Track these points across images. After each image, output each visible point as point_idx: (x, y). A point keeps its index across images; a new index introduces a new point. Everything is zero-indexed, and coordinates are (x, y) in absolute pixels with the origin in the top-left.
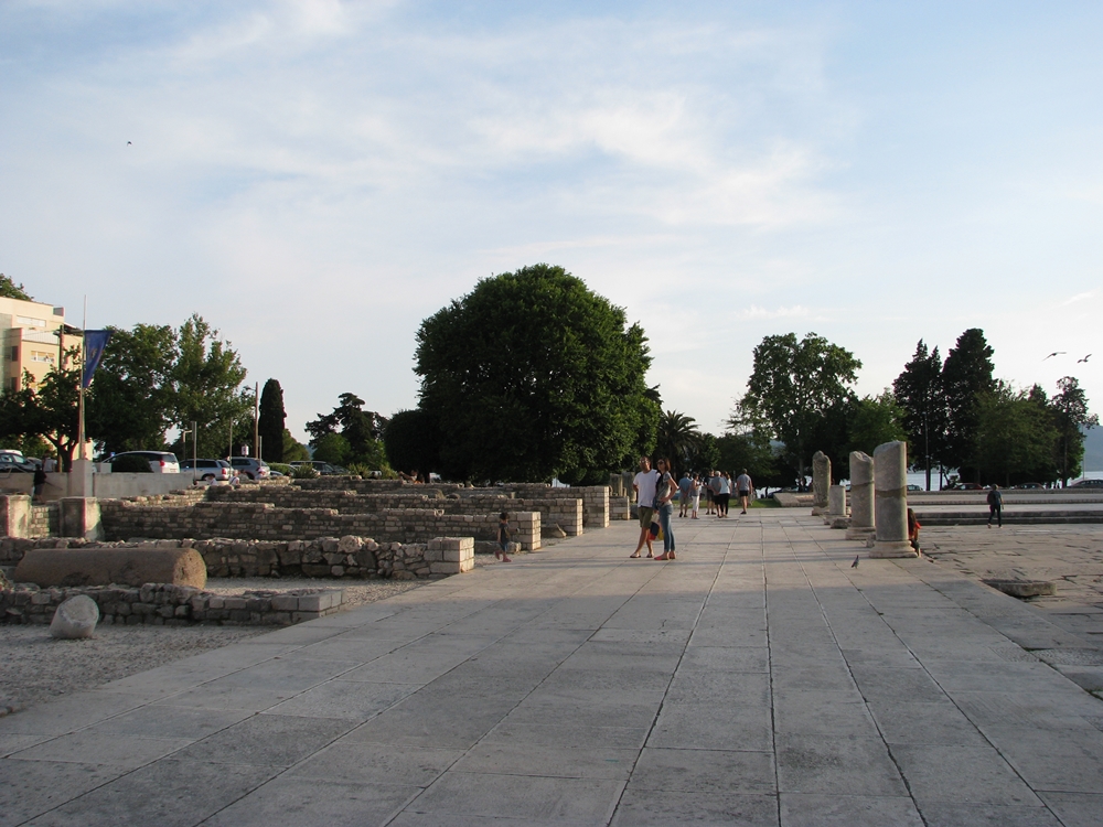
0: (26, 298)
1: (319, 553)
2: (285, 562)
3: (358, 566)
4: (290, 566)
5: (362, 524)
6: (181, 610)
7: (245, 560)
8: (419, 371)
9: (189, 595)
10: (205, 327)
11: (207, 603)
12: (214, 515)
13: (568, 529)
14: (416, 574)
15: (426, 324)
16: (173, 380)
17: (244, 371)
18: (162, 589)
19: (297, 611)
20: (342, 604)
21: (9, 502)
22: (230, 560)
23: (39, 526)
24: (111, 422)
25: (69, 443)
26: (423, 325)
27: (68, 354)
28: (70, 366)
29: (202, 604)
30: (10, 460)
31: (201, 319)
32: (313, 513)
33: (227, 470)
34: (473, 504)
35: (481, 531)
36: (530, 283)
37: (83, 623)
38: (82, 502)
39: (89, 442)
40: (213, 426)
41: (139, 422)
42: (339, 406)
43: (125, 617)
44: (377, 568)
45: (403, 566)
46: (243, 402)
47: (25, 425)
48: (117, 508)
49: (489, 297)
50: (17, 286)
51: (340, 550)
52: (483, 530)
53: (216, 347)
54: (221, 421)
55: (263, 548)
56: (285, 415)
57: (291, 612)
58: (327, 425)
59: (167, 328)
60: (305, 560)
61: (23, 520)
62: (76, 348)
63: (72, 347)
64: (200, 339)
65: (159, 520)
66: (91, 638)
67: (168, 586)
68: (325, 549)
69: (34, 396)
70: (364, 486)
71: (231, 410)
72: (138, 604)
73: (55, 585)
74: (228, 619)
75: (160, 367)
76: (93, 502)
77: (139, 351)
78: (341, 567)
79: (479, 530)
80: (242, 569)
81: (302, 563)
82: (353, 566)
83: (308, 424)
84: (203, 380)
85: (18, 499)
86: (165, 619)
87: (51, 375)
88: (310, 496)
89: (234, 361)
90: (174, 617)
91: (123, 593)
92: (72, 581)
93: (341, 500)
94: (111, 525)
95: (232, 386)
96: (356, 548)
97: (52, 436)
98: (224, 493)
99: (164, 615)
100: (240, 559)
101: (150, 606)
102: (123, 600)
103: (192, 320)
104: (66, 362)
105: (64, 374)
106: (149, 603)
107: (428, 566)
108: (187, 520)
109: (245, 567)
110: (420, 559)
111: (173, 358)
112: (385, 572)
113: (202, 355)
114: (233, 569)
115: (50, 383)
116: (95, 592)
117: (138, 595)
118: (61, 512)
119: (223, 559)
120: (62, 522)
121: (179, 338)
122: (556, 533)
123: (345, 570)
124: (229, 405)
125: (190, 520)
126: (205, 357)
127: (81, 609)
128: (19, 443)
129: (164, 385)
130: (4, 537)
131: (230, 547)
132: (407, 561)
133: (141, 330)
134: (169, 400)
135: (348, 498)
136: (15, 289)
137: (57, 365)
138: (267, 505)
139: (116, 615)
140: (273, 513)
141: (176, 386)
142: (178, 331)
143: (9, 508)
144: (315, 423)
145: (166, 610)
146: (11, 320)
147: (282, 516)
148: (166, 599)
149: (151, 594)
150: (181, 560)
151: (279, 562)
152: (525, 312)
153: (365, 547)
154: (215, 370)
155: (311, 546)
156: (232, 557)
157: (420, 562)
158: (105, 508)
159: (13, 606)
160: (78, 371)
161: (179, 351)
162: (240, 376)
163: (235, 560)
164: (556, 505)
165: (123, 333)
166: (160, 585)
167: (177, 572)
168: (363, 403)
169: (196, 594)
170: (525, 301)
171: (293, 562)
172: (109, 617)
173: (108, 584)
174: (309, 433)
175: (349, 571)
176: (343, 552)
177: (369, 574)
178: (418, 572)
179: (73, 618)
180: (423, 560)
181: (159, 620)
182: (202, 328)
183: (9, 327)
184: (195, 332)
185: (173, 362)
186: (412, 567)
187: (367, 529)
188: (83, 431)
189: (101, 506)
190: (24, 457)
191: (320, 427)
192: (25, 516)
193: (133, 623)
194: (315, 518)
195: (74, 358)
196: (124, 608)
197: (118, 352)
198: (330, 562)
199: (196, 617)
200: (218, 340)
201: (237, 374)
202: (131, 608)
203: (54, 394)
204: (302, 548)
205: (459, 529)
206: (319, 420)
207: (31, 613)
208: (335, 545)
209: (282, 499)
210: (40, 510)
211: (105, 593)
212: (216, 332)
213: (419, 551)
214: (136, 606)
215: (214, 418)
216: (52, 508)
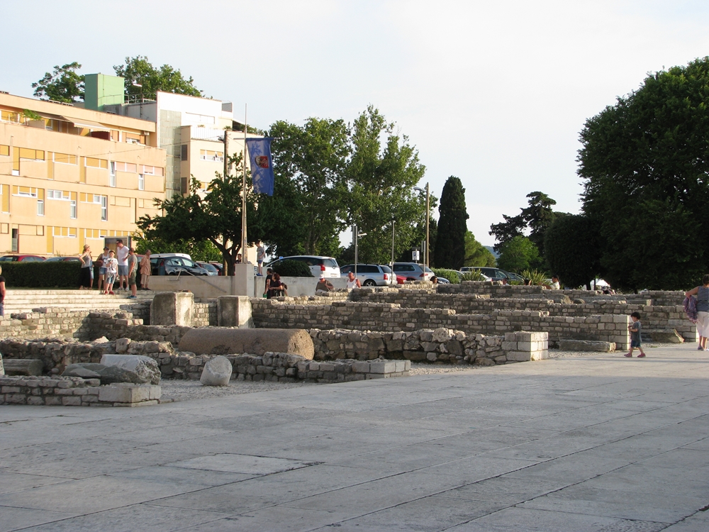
0: (194, 93)
1: (417, 342)
2: (390, 349)
3: (448, 353)
4: (394, 352)
5: (475, 323)
6: (290, 371)
7: (359, 347)
8: (583, 173)
9: (296, 361)
10: (381, 120)
11: (308, 366)
12: (347, 313)
13: (687, 335)
14: (495, 361)
15: (591, 124)
16: (346, 179)
17: (423, 168)
18: (278, 356)
19: (369, 373)
20: (405, 371)
21: (176, 298)
22: (347, 347)
23: (200, 320)
24: (272, 227)
25: (233, 248)
26: (587, 125)
27: (232, 161)
28: (234, 173)
29: (304, 367)
30: (180, 264)
31: (376, 112)
32: (433, 313)
33: (388, 275)
34: (595, 309)
35: (581, 331)
36: (698, 78)
37: (221, 375)
38: (236, 300)
39: (251, 246)
40: (389, 229)
41: (298, 227)
42: (527, 206)
43: (252, 375)
44: (464, 355)
45: (484, 354)
46: (422, 202)
47: (193, 230)
48: (266, 306)
49: (653, 96)
50: (186, 79)
51: (434, 339)
52: (582, 331)
53: (393, 142)
54: (397, 224)
55: (372, 337)
56: (467, 217)
57: (365, 373)
58: (514, 227)
59: (340, 122)
60: (406, 347)
61: (187, 313)
62: (238, 155)
63: (235, 155)
64: (375, 133)
65: (301, 316)
66: (227, 386)
67: (281, 354)
68: (422, 339)
69: (201, 202)
70: (504, 291)
71: (408, 212)
72: (261, 366)
73: (206, 354)
74: (322, 378)
75: (334, 163)
76: (245, 300)
77: (310, 148)
78: (434, 354)
79: (579, 330)
80: (356, 354)
81: (404, 350)
82: (445, 353)
83: (493, 227)
84: (378, 178)
85: (184, 296)
86: (279, 377)
87: (216, 181)
88: (443, 299)
89: (412, 158)
90: (285, 376)
91: (251, 359)
92: (218, 351)
93: (472, 303)
94: (261, 321)
95: (409, 184)
96: (447, 338)
97: (218, 241)
98: (366, 295)
99: (278, 374)
100: (354, 345)
101: (269, 368)
102: (251, 363)
103: (367, 113)
104: (231, 168)
105: (228, 181)
106: (269, 366)
107: (505, 354)
108: (325, 317)
109: (359, 352)
110: (498, 349)
111: (347, 155)
112: (469, 359)
113: (377, 151)
114: (348, 353)
115: (215, 190)
116: (233, 358)
117: (262, 360)
118: (219, 308)
119: (341, 345)
120: (219, 317)
121: (353, 132)
122: (672, 338)
123: (437, 356)
124: (407, 205)
125: (327, 317)
126: (380, 153)
127: (221, 366)
128: (189, 246)
129: (337, 184)
130: (173, 325)
131: (347, 336)
132: (487, 350)
133: (313, 125)
134: (342, 201)
135: (478, 301)
136: (184, 82)
137: (221, 172)
138: (393, 305)
139: (246, 374)
140: (398, 312)
141: (350, 185)
142: (352, 125)
143: (177, 302)
144: (501, 225)
145: (280, 371)
146: (180, 117)
147: (406, 315)
148: (280, 363)
149: (270, 360)
150: (294, 337)
151: (386, 349)
152: (691, 110)
153: (454, 338)
154: (391, 168)
155: (411, 336)
156: (348, 344)
157: (498, 351)
158: (256, 306)
159: (177, 366)
160: (241, 177)
161: (353, 146)
162: (417, 173)
163: (350, 346)
164: (675, 311)
165: (293, 128)
166: (276, 353)
167: (291, 346)
168: (554, 202)
169: (301, 360)
170: (691, 98)
171: (397, 349)
172: (241, 376)
173: (242, 354)
174: (494, 236)
175: (440, 357)
176: (437, 342)
177: (457, 360)
178: (496, 359)
179: (215, 371)
180: (501, 349)
181: (275, 378)
182: (378, 120)
183: (178, 125)
184: (370, 125)
185: (347, 158)
186: (492, 355)
187: (480, 327)
188: (246, 236)
189: (252, 305)
190: (193, 260)
191: (506, 230)
192: (189, 309)
193: (257, 380)
194: (435, 317)
195: (237, 165)
196: (251, 369)
197: (289, 148)
198: (426, 350)
199: (300, 376)
200: (394, 134)
201: (415, 171)
202: (256, 369)
203: (219, 199)
204: (404, 338)
205: (561, 329)
206: (505, 221)
207: (190, 372)
208: (430, 336)
209: (418, 302)
210: (201, 305)
211: (239, 359)
212: (392, 126)
213: (497, 342)
214: (260, 367)
215: (391, 220)
216: (212, 305)
